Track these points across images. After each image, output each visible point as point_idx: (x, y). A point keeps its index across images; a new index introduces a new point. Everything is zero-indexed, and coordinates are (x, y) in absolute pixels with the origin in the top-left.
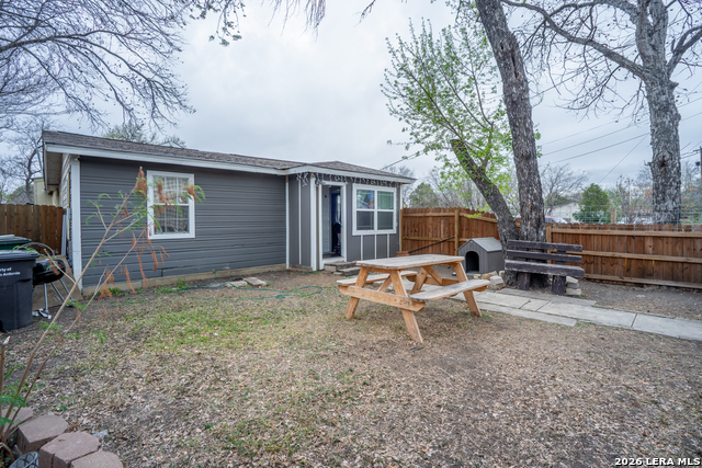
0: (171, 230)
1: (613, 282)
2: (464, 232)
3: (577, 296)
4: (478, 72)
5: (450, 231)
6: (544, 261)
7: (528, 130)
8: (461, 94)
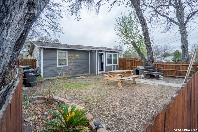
0: (62, 65)
1: (172, 77)
2: (135, 65)
3: (162, 80)
4: (138, 24)
5: (132, 64)
6: (154, 72)
7: (148, 40)
8: (134, 30)
